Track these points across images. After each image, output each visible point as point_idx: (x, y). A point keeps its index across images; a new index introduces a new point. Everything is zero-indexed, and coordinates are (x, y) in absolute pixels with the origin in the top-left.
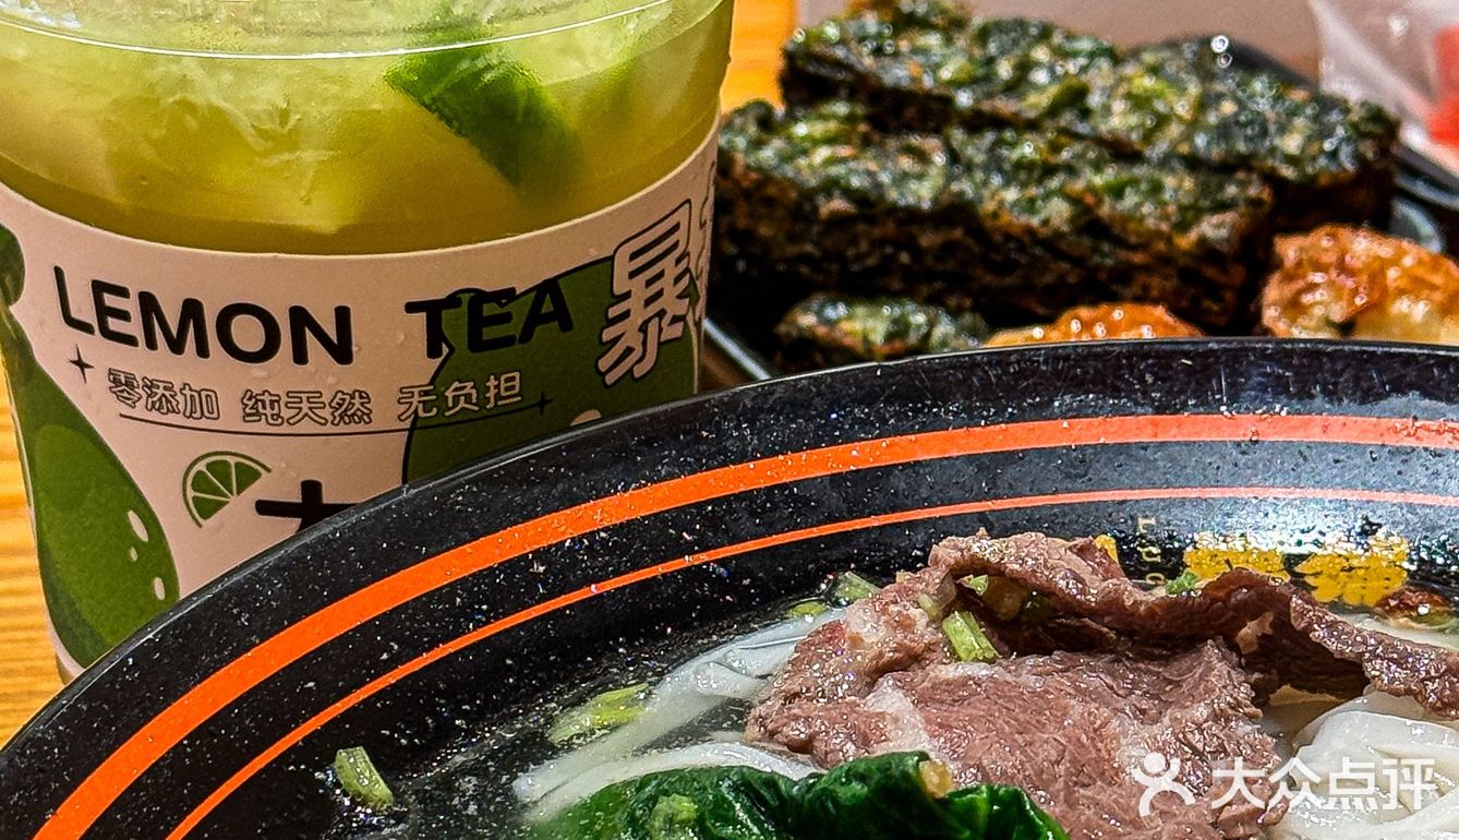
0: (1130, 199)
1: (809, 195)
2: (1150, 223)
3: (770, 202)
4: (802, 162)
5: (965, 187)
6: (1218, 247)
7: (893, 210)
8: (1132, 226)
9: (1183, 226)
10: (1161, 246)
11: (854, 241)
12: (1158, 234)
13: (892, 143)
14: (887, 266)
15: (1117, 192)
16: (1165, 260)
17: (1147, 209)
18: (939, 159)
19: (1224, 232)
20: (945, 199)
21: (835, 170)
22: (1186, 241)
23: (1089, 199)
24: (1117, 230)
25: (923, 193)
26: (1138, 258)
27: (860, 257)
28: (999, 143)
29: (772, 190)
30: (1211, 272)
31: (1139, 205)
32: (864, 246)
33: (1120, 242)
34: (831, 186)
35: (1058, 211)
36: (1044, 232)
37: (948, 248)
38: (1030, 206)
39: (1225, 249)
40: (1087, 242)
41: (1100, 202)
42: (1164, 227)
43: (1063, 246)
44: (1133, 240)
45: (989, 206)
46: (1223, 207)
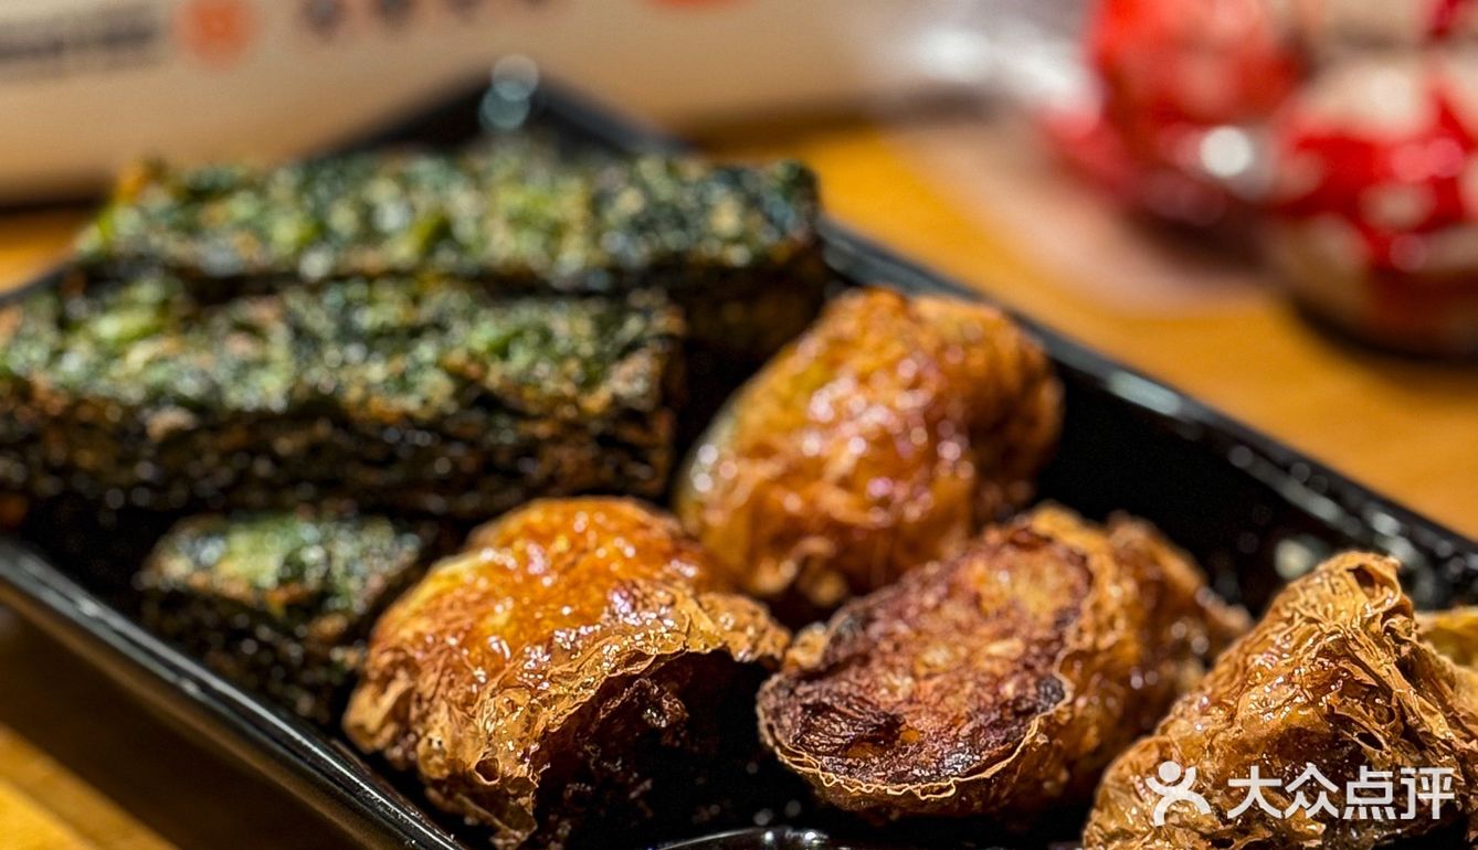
0: (520, 359)
1: (131, 411)
2: (551, 386)
3: (88, 427)
4: (116, 370)
5: (319, 376)
6: (634, 405)
7: (239, 415)
8: (529, 394)
9: (589, 383)
10: (568, 412)
11: (198, 456)
12: (561, 400)
13: (220, 321)
14: (243, 478)
15: (502, 351)
16: (574, 427)
17: (543, 369)
18: (280, 336)
19: (639, 387)
20: (301, 394)
21: (158, 375)
22: (596, 401)
23: (473, 370)
24: (512, 400)
25: (269, 389)
26: (542, 430)
27: (208, 474)
28: (348, 306)
29: (86, 414)
30: (632, 434)
31: (532, 365)
32: (210, 459)
33: (519, 415)
34: (158, 397)
35: (435, 388)
36: (425, 415)
37: (315, 450)
38: (402, 383)
39: (644, 405)
40: (477, 416)
41: (485, 368)
42: (568, 389)
43: (451, 428)
44: (533, 409)
45: (354, 394)
46: (629, 349)
